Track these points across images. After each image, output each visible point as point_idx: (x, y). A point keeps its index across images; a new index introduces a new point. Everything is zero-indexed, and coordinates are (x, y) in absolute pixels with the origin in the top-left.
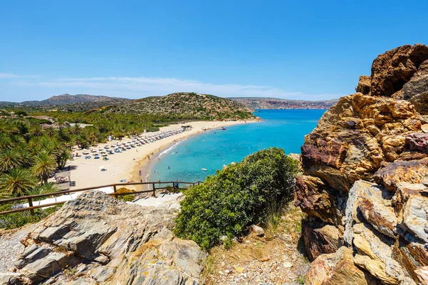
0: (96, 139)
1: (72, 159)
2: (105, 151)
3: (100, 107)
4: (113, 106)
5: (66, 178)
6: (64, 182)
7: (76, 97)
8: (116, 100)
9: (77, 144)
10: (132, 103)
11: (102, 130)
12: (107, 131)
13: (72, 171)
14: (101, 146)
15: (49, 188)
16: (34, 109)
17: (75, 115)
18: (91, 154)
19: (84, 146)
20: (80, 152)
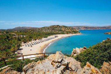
0: (29, 40)
1: (21, 46)
2: (31, 44)
3: (29, 30)
4: (33, 30)
5: (20, 52)
6: (19, 53)
7: (22, 27)
8: (34, 28)
9: (23, 42)
10: (39, 29)
11: (30, 38)
12: (32, 38)
13: (22, 50)
14: (30, 42)
15: (16, 55)
16: (10, 31)
17: (22, 33)
18: (27, 45)
19: (25, 43)
20: (24, 44)
